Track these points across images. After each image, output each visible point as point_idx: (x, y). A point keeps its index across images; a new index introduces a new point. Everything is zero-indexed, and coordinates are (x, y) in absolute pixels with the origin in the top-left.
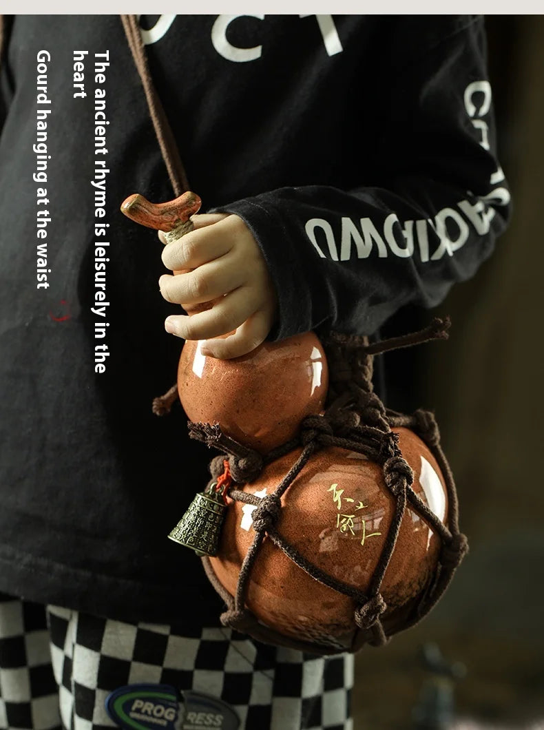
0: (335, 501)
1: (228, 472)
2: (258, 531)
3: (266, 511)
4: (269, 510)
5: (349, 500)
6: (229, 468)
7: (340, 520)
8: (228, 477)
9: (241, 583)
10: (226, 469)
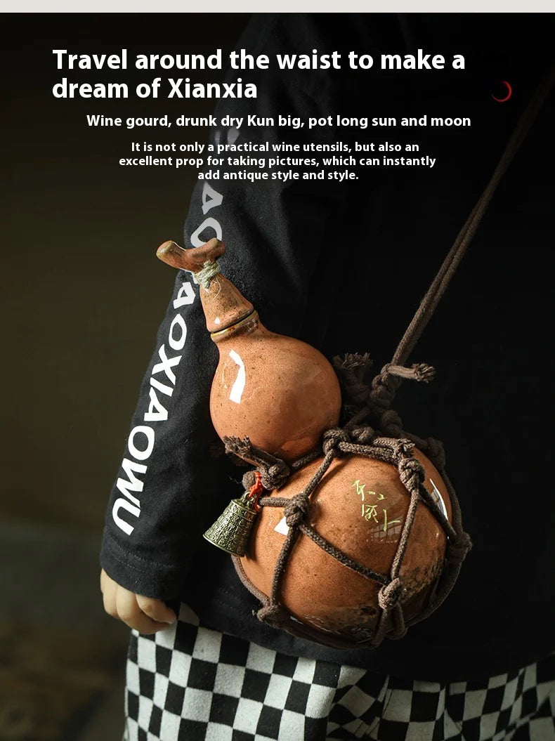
0: (359, 493)
1: (259, 482)
2: (290, 526)
3: (297, 507)
4: (299, 506)
5: (371, 493)
6: (260, 478)
7: (365, 510)
8: (260, 486)
9: (276, 577)
10: (257, 480)
